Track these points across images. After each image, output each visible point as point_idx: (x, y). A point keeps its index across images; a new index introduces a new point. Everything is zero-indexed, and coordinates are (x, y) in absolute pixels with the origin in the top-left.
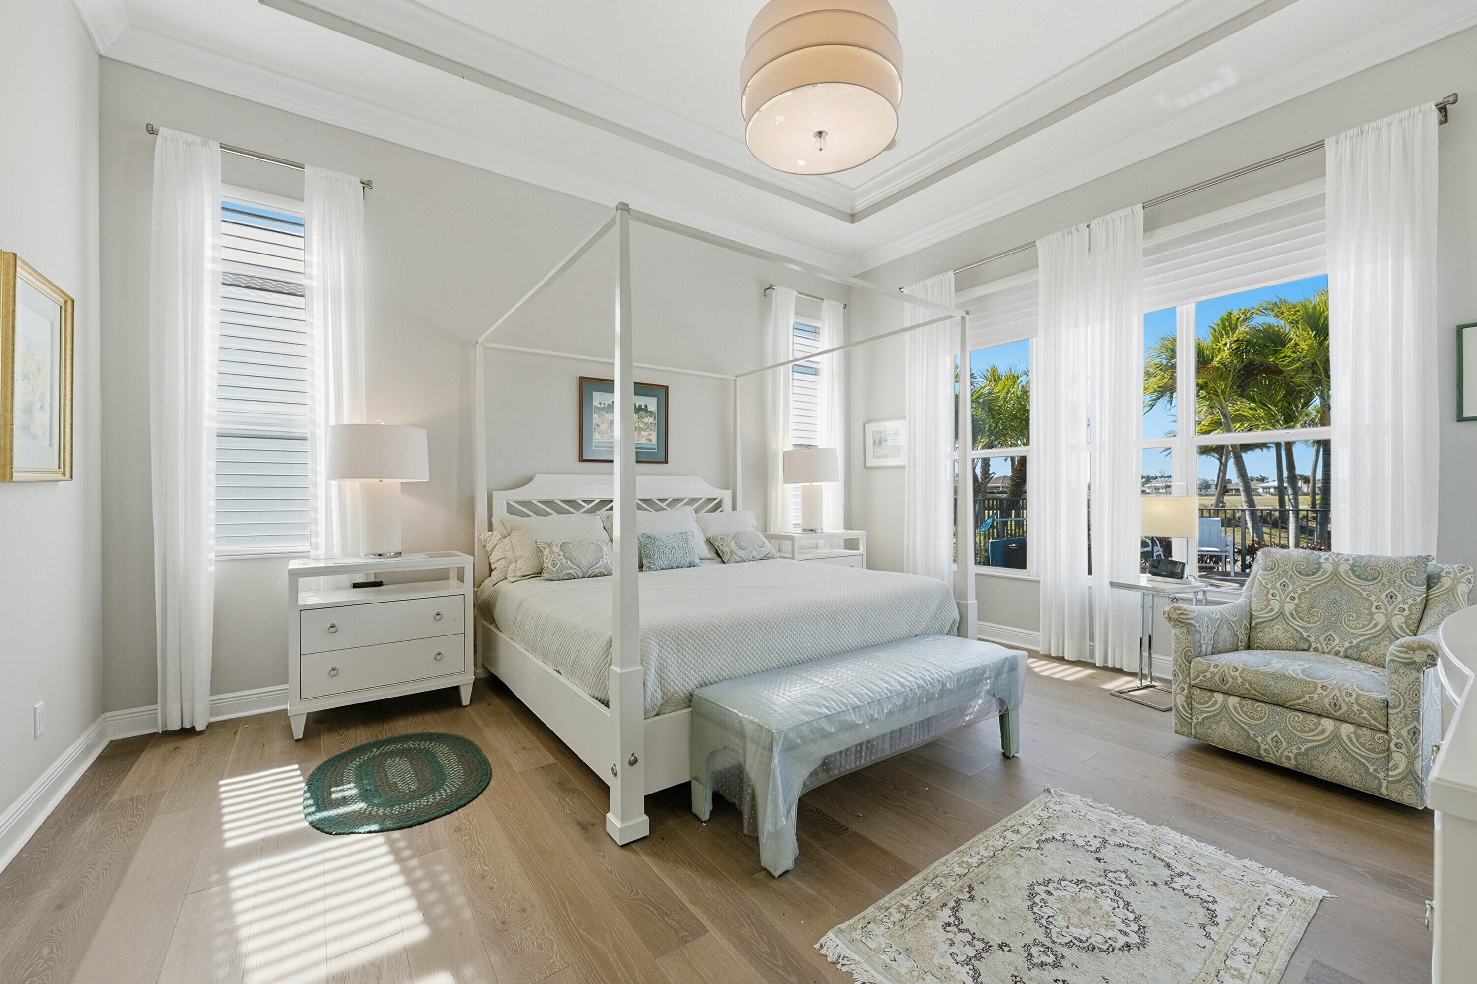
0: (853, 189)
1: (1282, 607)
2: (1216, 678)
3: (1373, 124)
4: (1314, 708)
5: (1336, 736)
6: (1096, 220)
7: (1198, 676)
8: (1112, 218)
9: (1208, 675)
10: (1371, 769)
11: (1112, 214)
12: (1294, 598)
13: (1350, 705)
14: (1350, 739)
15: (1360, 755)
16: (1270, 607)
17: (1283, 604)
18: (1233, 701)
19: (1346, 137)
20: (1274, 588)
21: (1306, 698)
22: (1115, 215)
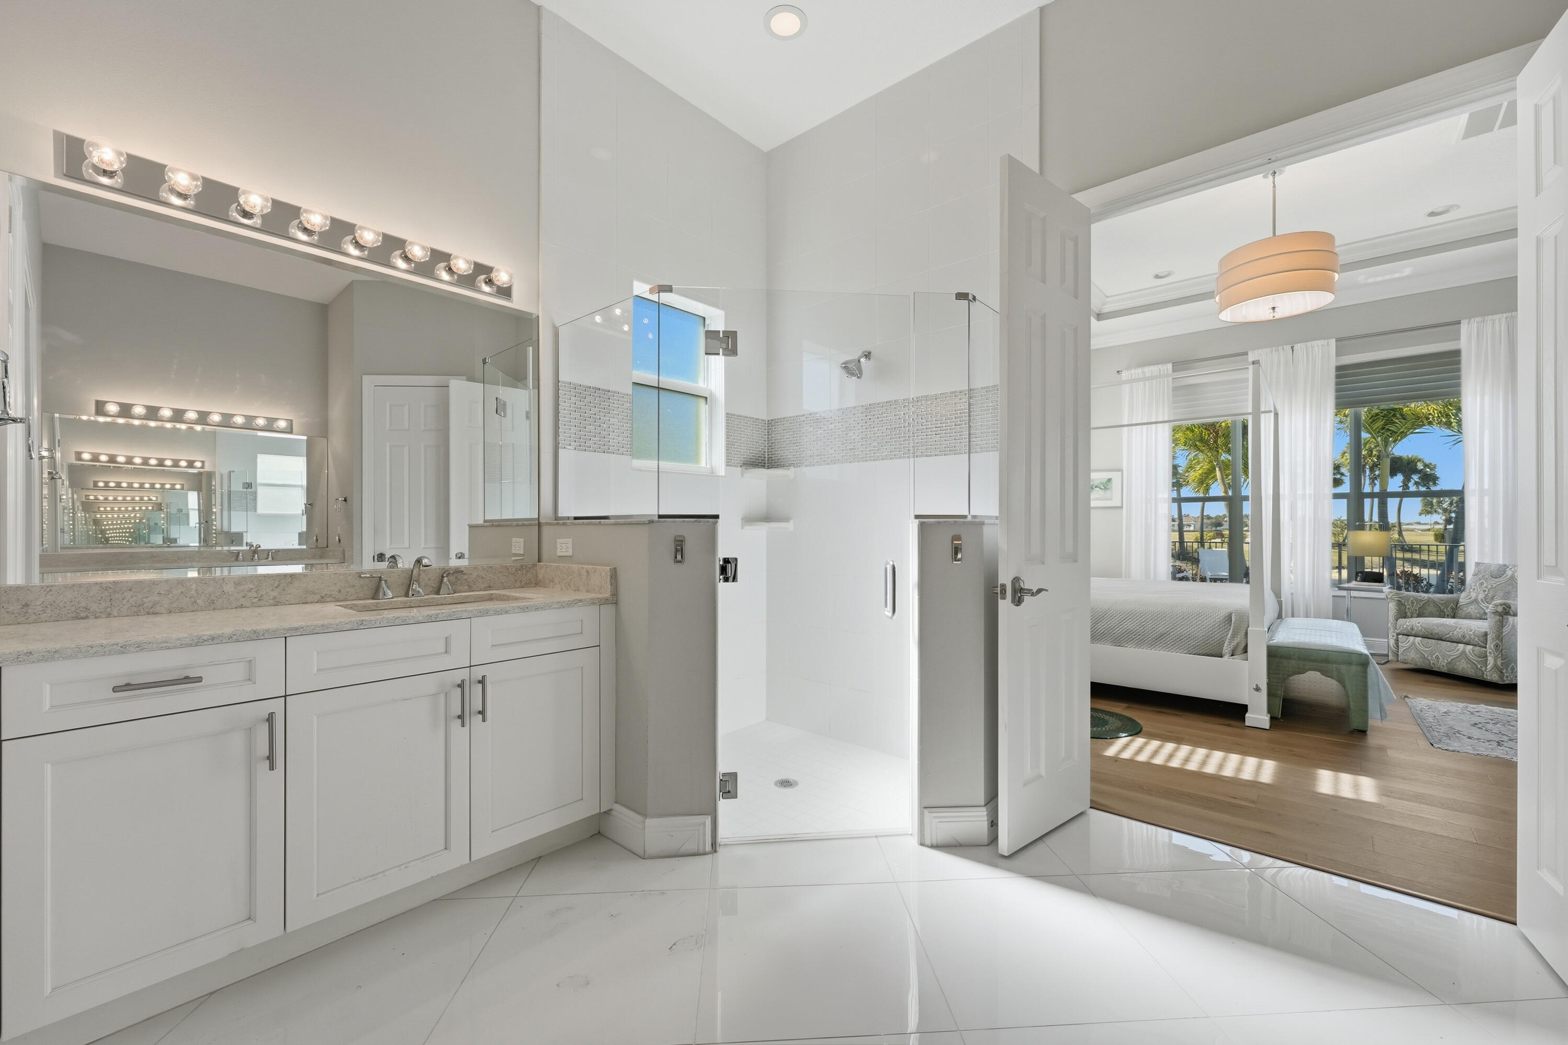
0: (1107, 297)
1: (1477, 596)
2: (1409, 628)
3: (1490, 317)
4: (1454, 639)
5: (1464, 652)
6: (1299, 345)
7: (1400, 628)
8: (1311, 345)
9: (1405, 626)
10: (1479, 666)
11: (1313, 342)
12: (1485, 591)
13: (1470, 635)
14: (1469, 652)
15: (1474, 660)
16: (1469, 597)
17: (1478, 594)
18: (1418, 639)
19: (1474, 322)
20: (1475, 585)
21: (1451, 634)
22: (1315, 343)
